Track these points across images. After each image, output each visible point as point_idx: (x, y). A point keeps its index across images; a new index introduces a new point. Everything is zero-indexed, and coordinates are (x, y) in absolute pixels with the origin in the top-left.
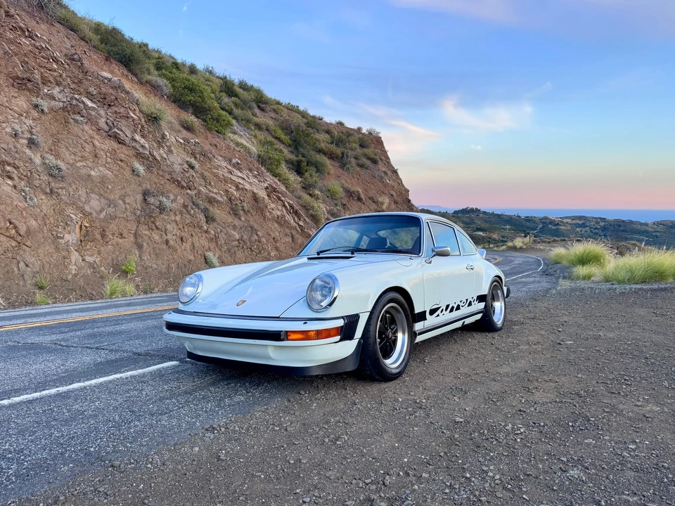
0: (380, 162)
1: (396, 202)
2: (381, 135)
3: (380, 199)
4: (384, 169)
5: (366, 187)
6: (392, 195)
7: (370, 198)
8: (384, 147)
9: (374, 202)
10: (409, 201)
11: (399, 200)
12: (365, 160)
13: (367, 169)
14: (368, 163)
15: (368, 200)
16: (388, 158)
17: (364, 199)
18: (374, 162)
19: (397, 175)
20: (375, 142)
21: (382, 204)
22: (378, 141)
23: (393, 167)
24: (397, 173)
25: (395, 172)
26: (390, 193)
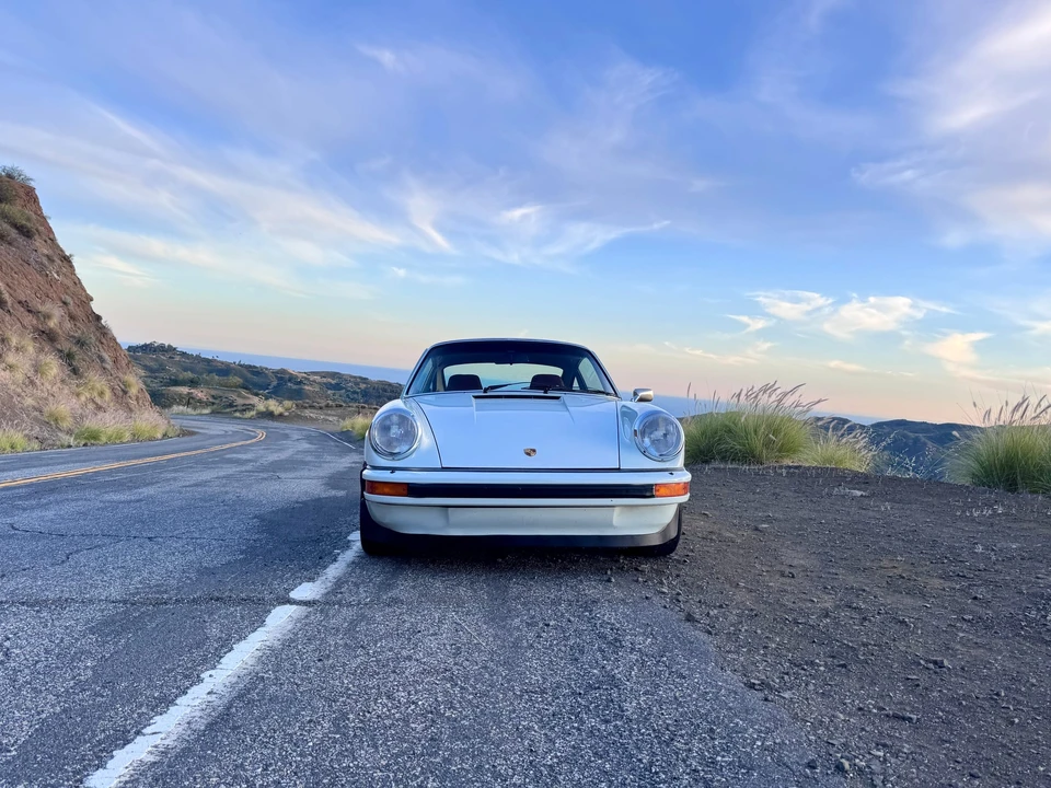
0: (36, 237)
1: (72, 317)
2: (32, 184)
3: (44, 308)
4: (46, 252)
5: (9, 281)
6: (65, 303)
7: (20, 302)
8: (40, 209)
9: (29, 311)
10: (98, 318)
11: (79, 312)
12: (5, 225)
13: (10, 244)
14: (14, 233)
15: (17, 306)
16: (50, 230)
17: (9, 304)
18: (26, 233)
19: (72, 267)
20: (22, 194)
21: (48, 317)
22: (30, 196)
23: (62, 251)
24: (70, 262)
25: (67, 260)
26: (61, 299)
